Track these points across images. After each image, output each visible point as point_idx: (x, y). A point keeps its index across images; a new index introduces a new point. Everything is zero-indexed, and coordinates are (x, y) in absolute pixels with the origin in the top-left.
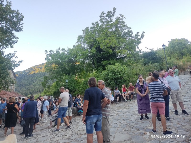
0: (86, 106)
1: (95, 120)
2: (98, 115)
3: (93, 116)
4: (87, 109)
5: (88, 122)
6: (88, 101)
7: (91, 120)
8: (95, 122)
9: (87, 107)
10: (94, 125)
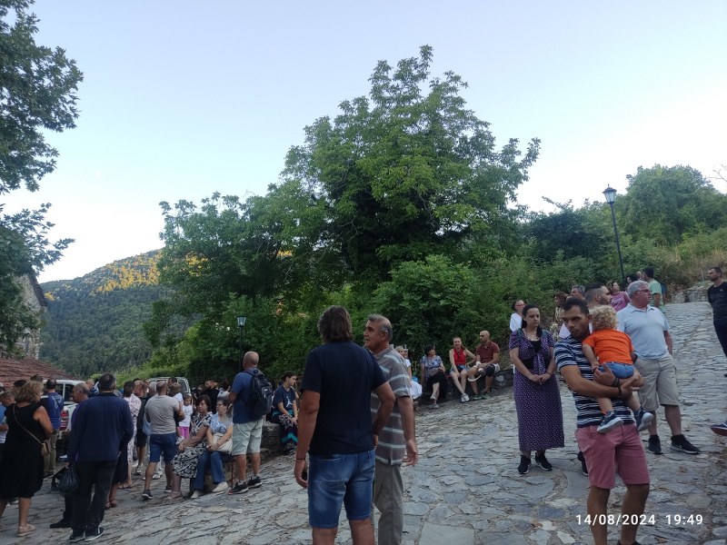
0: (311, 413)
2: (358, 452)
4: (314, 424)
6: (318, 395)
7: (330, 473)
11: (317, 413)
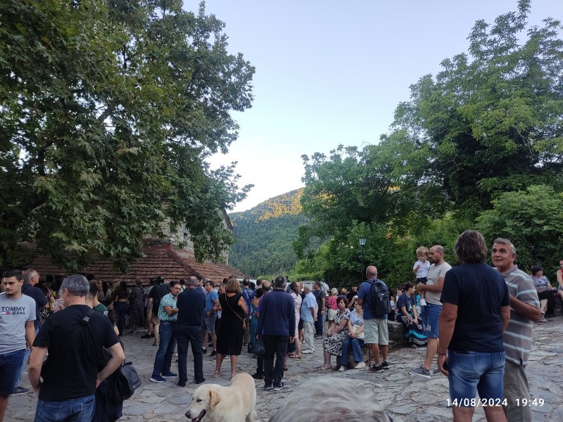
0: (450, 321)
1: (479, 368)
2: (491, 352)
3: (472, 354)
4: (453, 329)
5: (457, 371)
6: (456, 307)
7: (465, 365)
8: (481, 374)
9: (453, 323)
10: (478, 381)
11: (455, 321)
